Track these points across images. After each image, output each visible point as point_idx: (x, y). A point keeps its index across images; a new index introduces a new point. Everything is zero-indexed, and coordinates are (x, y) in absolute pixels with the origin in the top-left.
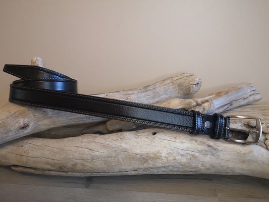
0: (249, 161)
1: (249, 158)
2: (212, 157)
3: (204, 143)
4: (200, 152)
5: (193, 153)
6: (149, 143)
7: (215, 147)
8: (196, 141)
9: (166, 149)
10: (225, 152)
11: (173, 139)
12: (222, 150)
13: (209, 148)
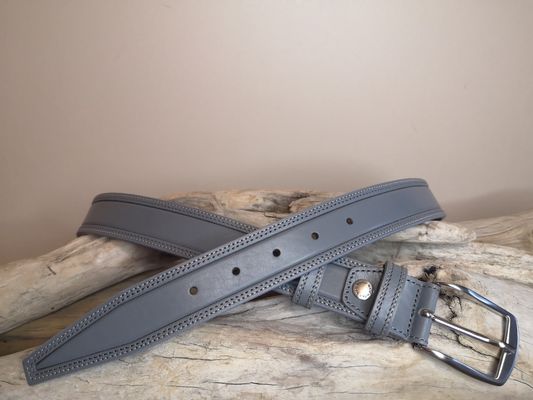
0: (416, 384)
1: (415, 378)
2: (316, 391)
3: (289, 352)
4: (280, 381)
5: (260, 389)
6: (122, 379)
7: (321, 359)
8: (267, 347)
9: (177, 391)
10: (349, 371)
11: (201, 353)
12: (340, 367)
13: (305, 366)
